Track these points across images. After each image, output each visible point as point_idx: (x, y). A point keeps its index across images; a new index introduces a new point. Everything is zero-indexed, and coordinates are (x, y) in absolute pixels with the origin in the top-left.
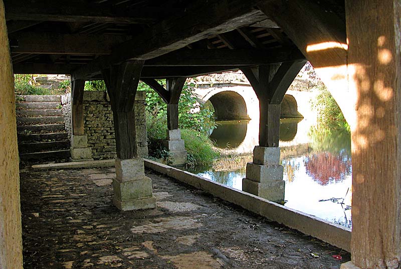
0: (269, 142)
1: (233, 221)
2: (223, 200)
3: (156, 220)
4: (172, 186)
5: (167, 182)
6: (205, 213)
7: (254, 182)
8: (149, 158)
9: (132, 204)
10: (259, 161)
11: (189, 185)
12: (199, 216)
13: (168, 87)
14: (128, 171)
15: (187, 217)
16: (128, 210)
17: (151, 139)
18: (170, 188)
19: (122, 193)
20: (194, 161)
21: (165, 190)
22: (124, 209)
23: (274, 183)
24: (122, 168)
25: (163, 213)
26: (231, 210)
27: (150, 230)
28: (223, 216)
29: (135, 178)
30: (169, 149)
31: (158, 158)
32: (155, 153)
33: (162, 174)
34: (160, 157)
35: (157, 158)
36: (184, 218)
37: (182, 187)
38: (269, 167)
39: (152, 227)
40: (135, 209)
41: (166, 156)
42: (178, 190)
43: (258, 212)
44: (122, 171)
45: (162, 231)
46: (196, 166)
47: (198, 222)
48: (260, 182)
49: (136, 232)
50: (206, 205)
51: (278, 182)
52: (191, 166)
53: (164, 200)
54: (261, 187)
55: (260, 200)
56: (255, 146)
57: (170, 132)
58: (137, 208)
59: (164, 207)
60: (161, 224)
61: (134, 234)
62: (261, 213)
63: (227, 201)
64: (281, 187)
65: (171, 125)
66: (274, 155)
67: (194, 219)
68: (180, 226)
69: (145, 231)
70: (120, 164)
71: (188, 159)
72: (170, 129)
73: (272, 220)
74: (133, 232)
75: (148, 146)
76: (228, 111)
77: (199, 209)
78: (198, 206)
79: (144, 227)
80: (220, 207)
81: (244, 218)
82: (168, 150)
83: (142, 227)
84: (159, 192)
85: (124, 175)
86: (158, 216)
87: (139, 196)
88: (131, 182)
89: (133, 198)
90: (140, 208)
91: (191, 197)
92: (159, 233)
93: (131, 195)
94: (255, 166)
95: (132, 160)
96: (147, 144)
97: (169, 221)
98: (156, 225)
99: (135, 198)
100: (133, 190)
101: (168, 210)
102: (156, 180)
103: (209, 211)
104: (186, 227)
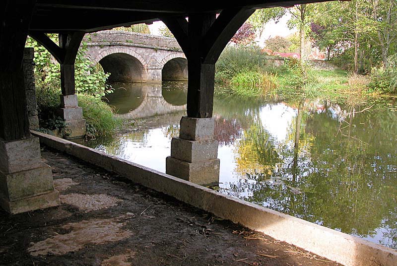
0: (201, 112)
1: (172, 223)
2: (147, 188)
3: (63, 227)
4: (76, 169)
5: (67, 163)
6: (130, 212)
7: (183, 163)
8: (40, 131)
9: (25, 204)
10: (188, 135)
11: (97, 166)
12: (123, 216)
13: (61, 43)
14: (18, 157)
15: (106, 220)
16: (21, 212)
17: (41, 107)
18: (73, 171)
19: (9, 189)
20: (95, 132)
21: (67, 175)
22: (15, 212)
23: (208, 163)
24: (8, 154)
25: (70, 214)
26: (163, 204)
27: (58, 247)
28: (156, 215)
29: (28, 167)
30: (65, 118)
31: (52, 130)
32: (47, 123)
33: (59, 152)
34: (54, 128)
35: (50, 129)
36: (103, 221)
37: (89, 170)
38: (202, 143)
39: (60, 241)
40: (29, 210)
41: (61, 127)
42: (84, 175)
43: (200, 206)
44: (8, 158)
45: (77, 249)
46: (97, 137)
47: (124, 228)
48: (191, 162)
49: (36, 254)
50: (126, 197)
51: (211, 161)
52: (91, 138)
53: (68, 192)
54: (192, 169)
55: (202, 190)
56: (183, 117)
57: (65, 98)
58: (33, 208)
59: (70, 203)
60: (72, 234)
61: (35, 258)
62: (205, 208)
63: (153, 190)
64: (216, 167)
65: (66, 90)
66: (207, 127)
67: (118, 222)
68: (102, 237)
69: (50, 250)
70: (4, 147)
71: (87, 130)
72: (65, 95)
73: (224, 218)
74: (31, 254)
75: (38, 115)
76: (119, 74)
77: (119, 204)
78: (116, 200)
79: (48, 243)
80: (146, 199)
81: (185, 217)
82: (64, 120)
83: (44, 242)
84: (60, 178)
85: (11, 163)
86: (65, 221)
87: (35, 192)
88: (23, 173)
89: (27, 195)
90: (37, 208)
91: (105, 185)
92: (73, 252)
93: (23, 191)
94: (183, 142)
95: (22, 142)
96: (36, 113)
97: (82, 228)
98: (65, 237)
99: (29, 195)
100: (25, 185)
101: (77, 209)
102: (53, 160)
103: (134, 208)
104: (109, 238)
